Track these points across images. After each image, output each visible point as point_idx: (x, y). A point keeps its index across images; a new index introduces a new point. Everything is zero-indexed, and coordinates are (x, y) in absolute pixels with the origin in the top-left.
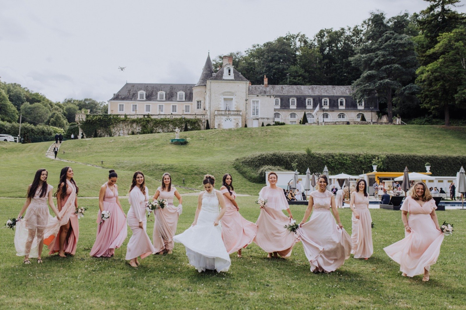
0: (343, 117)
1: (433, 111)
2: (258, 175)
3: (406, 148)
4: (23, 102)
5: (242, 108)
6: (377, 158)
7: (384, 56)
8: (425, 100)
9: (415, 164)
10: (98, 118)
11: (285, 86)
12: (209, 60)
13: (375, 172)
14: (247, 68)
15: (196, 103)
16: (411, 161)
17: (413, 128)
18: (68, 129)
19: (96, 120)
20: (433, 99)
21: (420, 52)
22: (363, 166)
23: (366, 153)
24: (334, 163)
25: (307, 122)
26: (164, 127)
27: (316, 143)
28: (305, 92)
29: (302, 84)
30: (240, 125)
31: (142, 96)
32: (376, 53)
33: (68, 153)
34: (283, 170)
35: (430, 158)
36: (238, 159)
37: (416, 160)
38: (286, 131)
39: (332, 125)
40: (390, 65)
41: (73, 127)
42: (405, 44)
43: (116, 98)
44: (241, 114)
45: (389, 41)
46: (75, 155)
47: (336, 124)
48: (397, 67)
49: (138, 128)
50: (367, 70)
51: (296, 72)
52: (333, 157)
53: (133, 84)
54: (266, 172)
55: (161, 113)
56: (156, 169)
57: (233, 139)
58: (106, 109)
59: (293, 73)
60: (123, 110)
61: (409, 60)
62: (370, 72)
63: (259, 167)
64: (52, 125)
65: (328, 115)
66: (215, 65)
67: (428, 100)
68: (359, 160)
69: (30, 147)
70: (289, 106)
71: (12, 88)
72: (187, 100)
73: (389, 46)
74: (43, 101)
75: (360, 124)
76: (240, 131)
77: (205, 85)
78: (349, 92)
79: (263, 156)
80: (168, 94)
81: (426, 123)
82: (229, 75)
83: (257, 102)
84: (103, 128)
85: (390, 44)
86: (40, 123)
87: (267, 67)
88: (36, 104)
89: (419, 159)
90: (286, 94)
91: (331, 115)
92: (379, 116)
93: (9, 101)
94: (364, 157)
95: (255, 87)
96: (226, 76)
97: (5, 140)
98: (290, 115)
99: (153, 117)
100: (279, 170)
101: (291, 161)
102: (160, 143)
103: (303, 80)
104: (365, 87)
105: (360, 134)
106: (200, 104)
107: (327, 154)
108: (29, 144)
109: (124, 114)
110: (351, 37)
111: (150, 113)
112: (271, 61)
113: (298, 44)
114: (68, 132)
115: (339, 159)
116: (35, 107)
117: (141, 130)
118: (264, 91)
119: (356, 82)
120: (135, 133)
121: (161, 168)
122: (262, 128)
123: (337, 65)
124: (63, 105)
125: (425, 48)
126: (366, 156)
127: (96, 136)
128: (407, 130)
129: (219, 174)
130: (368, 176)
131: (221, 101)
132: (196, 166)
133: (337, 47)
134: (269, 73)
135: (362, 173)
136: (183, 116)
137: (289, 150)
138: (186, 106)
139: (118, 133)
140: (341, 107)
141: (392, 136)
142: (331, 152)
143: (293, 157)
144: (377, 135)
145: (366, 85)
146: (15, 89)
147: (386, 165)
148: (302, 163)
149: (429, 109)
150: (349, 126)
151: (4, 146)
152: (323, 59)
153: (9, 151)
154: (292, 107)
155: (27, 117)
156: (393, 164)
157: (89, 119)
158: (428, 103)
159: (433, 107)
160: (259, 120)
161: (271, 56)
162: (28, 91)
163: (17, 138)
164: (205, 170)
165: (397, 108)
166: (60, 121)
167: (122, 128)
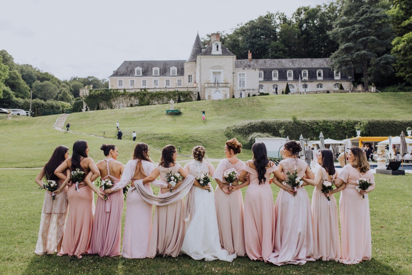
0: (321, 87)
1: (408, 79)
2: (248, 142)
3: (384, 114)
4: (34, 81)
5: (230, 80)
6: (359, 123)
7: (360, 28)
8: (400, 69)
9: (395, 128)
10: (100, 92)
11: (267, 60)
12: (198, 38)
13: (359, 137)
14: (232, 44)
15: (187, 77)
16: (391, 126)
17: (390, 95)
18: (74, 104)
19: (98, 95)
20: (407, 68)
21: (396, 24)
22: (346, 132)
23: (348, 119)
24: (319, 129)
25: (290, 92)
26: (159, 99)
27: (300, 111)
28: (286, 65)
29: (282, 58)
30: (228, 96)
31: (138, 73)
32: (353, 26)
33: (74, 125)
34: (271, 136)
35: (409, 122)
36: (229, 127)
37: (395, 125)
38: (271, 100)
39: (314, 94)
40: (366, 38)
41: (78, 101)
42: (381, 16)
43: (116, 74)
44: (229, 85)
45: (365, 15)
46: (80, 126)
47: (317, 93)
48: (374, 39)
49: (136, 101)
50: (345, 42)
51: (277, 47)
52: (317, 123)
53: (130, 61)
54: (255, 139)
55: (156, 87)
56: (154, 138)
57: (223, 109)
58: (107, 85)
59: (274, 48)
60: (122, 85)
61: (384, 32)
62: (347, 44)
63: (249, 134)
64: (60, 100)
65: (307, 85)
66: (203, 42)
67: (403, 69)
68: (342, 126)
69: (40, 119)
70: (272, 78)
71: (24, 69)
72: (179, 75)
73: (366, 19)
74: (52, 80)
75: (340, 93)
76: (229, 102)
77: (196, 61)
78: (326, 63)
79: (252, 124)
80: (162, 70)
81: (399, 91)
82: (217, 50)
83: (244, 74)
84: (105, 101)
85: (367, 17)
86: (50, 99)
87: (251, 43)
88: (46, 82)
89: (399, 124)
90: (269, 67)
91: (310, 86)
92: (354, 86)
93: (22, 80)
94: (347, 123)
95: (241, 62)
96: (214, 51)
97: (18, 114)
98: (272, 87)
99: (149, 91)
100: (267, 136)
101: (278, 128)
102: (156, 114)
103: (283, 54)
104: (343, 58)
105: (341, 102)
106: (190, 78)
107: (311, 121)
108: (39, 117)
109: (123, 88)
110: (327, 13)
111: (146, 87)
112: (254, 38)
113: (278, 22)
114: (74, 106)
115: (323, 125)
116: (45, 85)
117: (138, 102)
118: (249, 65)
119: (334, 54)
120: (133, 105)
121: (158, 137)
122: (249, 99)
123: (314, 40)
124: (69, 83)
125: (400, 20)
126: (349, 122)
127: (98, 109)
128: (384, 97)
129: (212, 141)
130: (352, 140)
131: (210, 74)
132: (191, 135)
133: (314, 24)
134: (252, 49)
135: (345, 138)
136: (176, 89)
137: (275, 117)
138: (178, 80)
139: (118, 106)
140: (319, 78)
141: (370, 103)
142: (315, 119)
143: (280, 124)
144: (356, 103)
145: (344, 56)
146: (27, 69)
147: (368, 130)
148: (288, 130)
149: (404, 77)
150: (329, 95)
151: (17, 119)
152: (302, 35)
153: (20, 124)
154: (274, 79)
155: (38, 94)
156: (374, 129)
157: (92, 93)
158: (403, 71)
159: (407, 75)
160: (245, 91)
161: (254, 33)
162: (38, 71)
163: (29, 112)
164: (199, 138)
165: (372, 78)
166: (67, 97)
167: (121, 101)
